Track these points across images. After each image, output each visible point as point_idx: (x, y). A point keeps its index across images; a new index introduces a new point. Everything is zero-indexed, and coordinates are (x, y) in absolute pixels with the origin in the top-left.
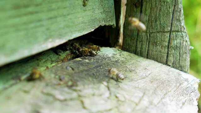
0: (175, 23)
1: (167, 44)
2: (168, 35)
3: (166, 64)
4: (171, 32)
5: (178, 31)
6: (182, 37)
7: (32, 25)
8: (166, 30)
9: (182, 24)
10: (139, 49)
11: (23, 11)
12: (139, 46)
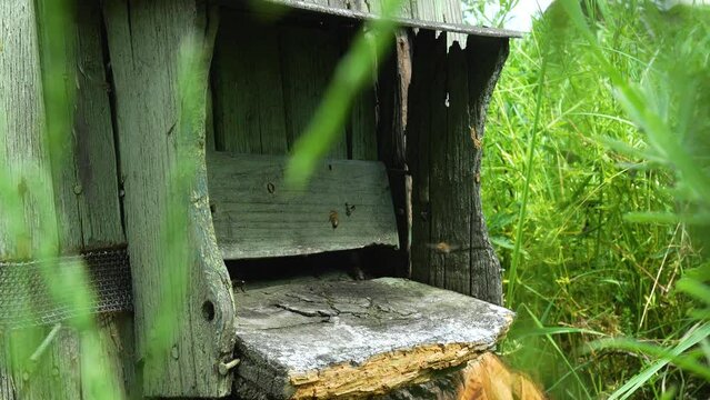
0: (476, 236)
1: (468, 267)
2: (468, 254)
3: (471, 295)
4: (471, 249)
5: (480, 248)
6: (487, 255)
7: (275, 225)
8: (464, 247)
9: (485, 238)
10: (432, 278)
11: (264, 207)
12: (432, 273)
